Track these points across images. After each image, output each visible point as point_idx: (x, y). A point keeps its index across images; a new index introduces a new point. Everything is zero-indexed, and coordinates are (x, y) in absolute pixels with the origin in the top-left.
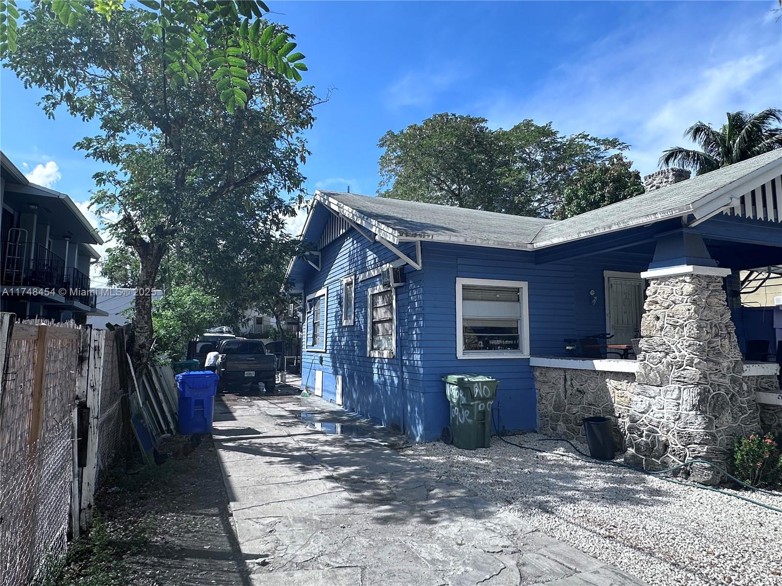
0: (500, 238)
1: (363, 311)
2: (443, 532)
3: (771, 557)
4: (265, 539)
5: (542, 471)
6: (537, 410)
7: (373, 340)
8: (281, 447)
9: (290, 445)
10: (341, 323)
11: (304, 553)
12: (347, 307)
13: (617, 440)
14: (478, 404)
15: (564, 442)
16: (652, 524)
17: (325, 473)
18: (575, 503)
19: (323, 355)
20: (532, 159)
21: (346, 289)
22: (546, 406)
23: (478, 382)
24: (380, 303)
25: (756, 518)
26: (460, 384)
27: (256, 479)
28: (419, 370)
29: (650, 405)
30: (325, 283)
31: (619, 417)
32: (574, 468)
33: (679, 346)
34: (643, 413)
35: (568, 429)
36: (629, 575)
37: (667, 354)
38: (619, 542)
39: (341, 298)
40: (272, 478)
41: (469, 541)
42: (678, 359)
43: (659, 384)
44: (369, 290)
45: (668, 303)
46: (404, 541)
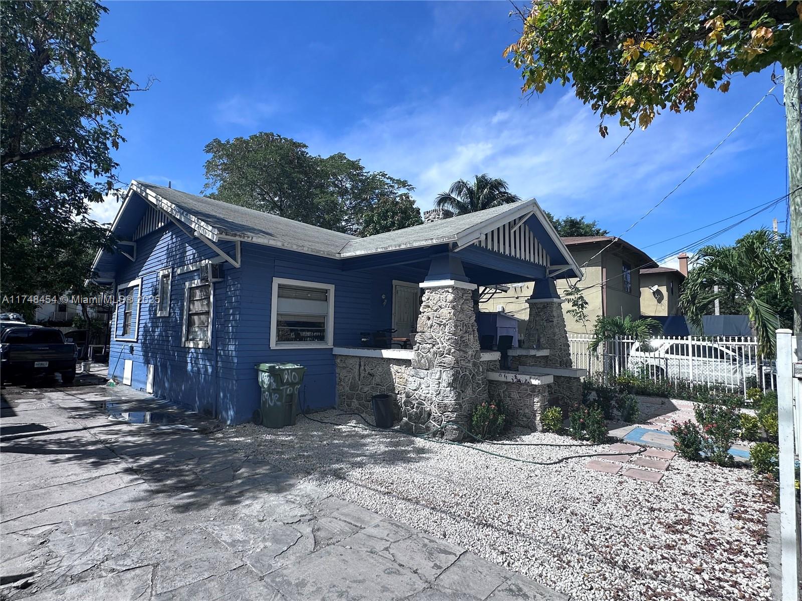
0: (312, 245)
1: (180, 304)
2: (246, 511)
4: (33, 553)
5: (337, 442)
6: (337, 391)
7: (188, 332)
8: (73, 442)
9: (85, 439)
10: (155, 314)
11: (83, 561)
12: (163, 299)
13: (395, 411)
14: (287, 388)
15: (356, 415)
16: (418, 477)
17: (123, 465)
18: (362, 467)
19: (134, 344)
20: (343, 186)
21: (162, 281)
22: (344, 387)
23: (287, 369)
24: (197, 296)
25: (484, 463)
26: (271, 371)
27: (32, 482)
28: (232, 360)
29: (420, 384)
30: (140, 274)
31: (398, 394)
32: (363, 437)
33: (442, 339)
34: (415, 390)
35: (360, 405)
36: (401, 523)
37: (434, 345)
38: (395, 496)
39: (156, 289)
40: (54, 479)
41: (270, 516)
42: (441, 349)
43: (427, 368)
44: (187, 284)
45: (436, 308)
46: (205, 527)
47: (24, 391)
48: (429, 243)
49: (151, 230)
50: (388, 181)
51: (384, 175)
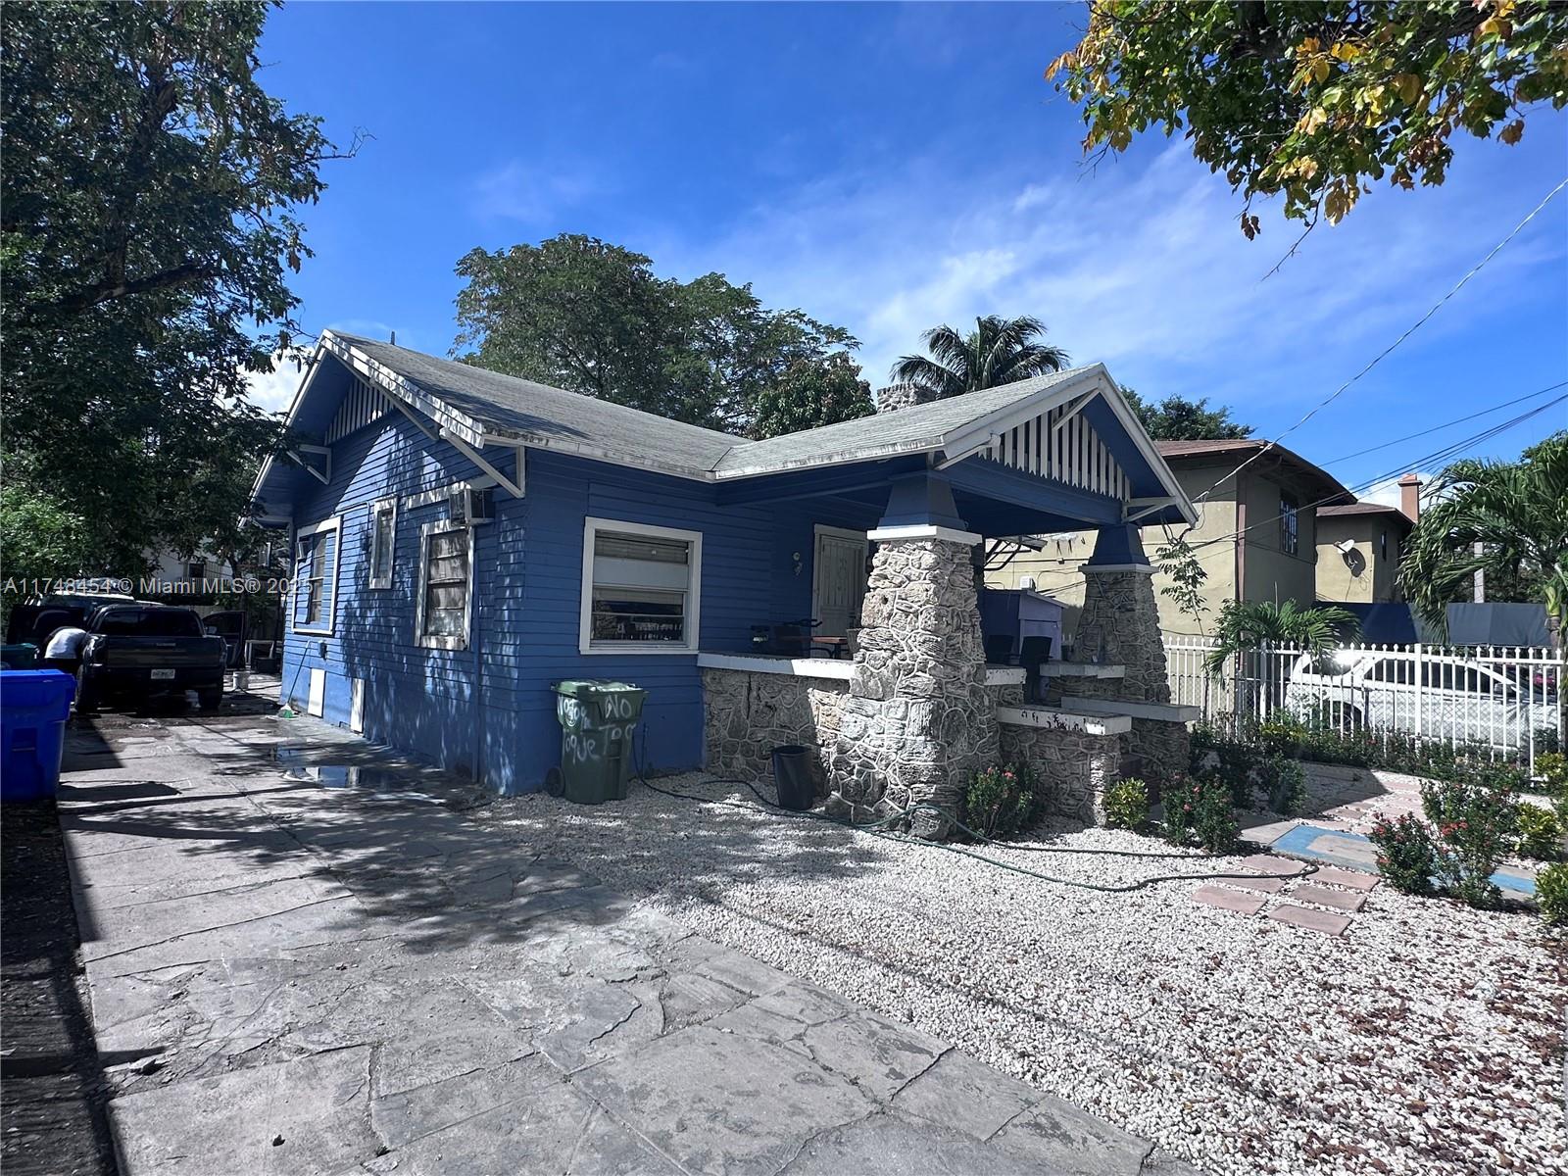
0: (661, 456)
1: (411, 565)
2: (537, 955)
3: (1007, 938)
4: (160, 1013)
5: (705, 833)
6: (704, 737)
7: (427, 617)
8: (223, 817)
9: (244, 813)
10: (366, 584)
11: (248, 1032)
12: (380, 556)
13: (817, 779)
14: (611, 729)
15: (741, 784)
16: (860, 906)
17: (314, 863)
18: (754, 883)
19: (328, 641)
20: (720, 338)
21: (380, 522)
22: (718, 730)
23: (612, 693)
24: (443, 552)
25: (989, 883)
26: (583, 698)
27: (155, 887)
28: (509, 673)
29: (866, 727)
30: (337, 509)
31: (823, 745)
32: (755, 825)
33: (910, 641)
34: (856, 739)
35: (748, 764)
36: (828, 991)
37: (894, 653)
38: (816, 940)
39: (368, 538)
40: (192, 884)
41: (581, 966)
42: (908, 661)
43: (880, 696)
44: (425, 527)
45: (900, 579)
46: (463, 981)
47: (132, 723)
48: (889, 452)
49: (358, 425)
50: (808, 329)
51: (800, 317)
